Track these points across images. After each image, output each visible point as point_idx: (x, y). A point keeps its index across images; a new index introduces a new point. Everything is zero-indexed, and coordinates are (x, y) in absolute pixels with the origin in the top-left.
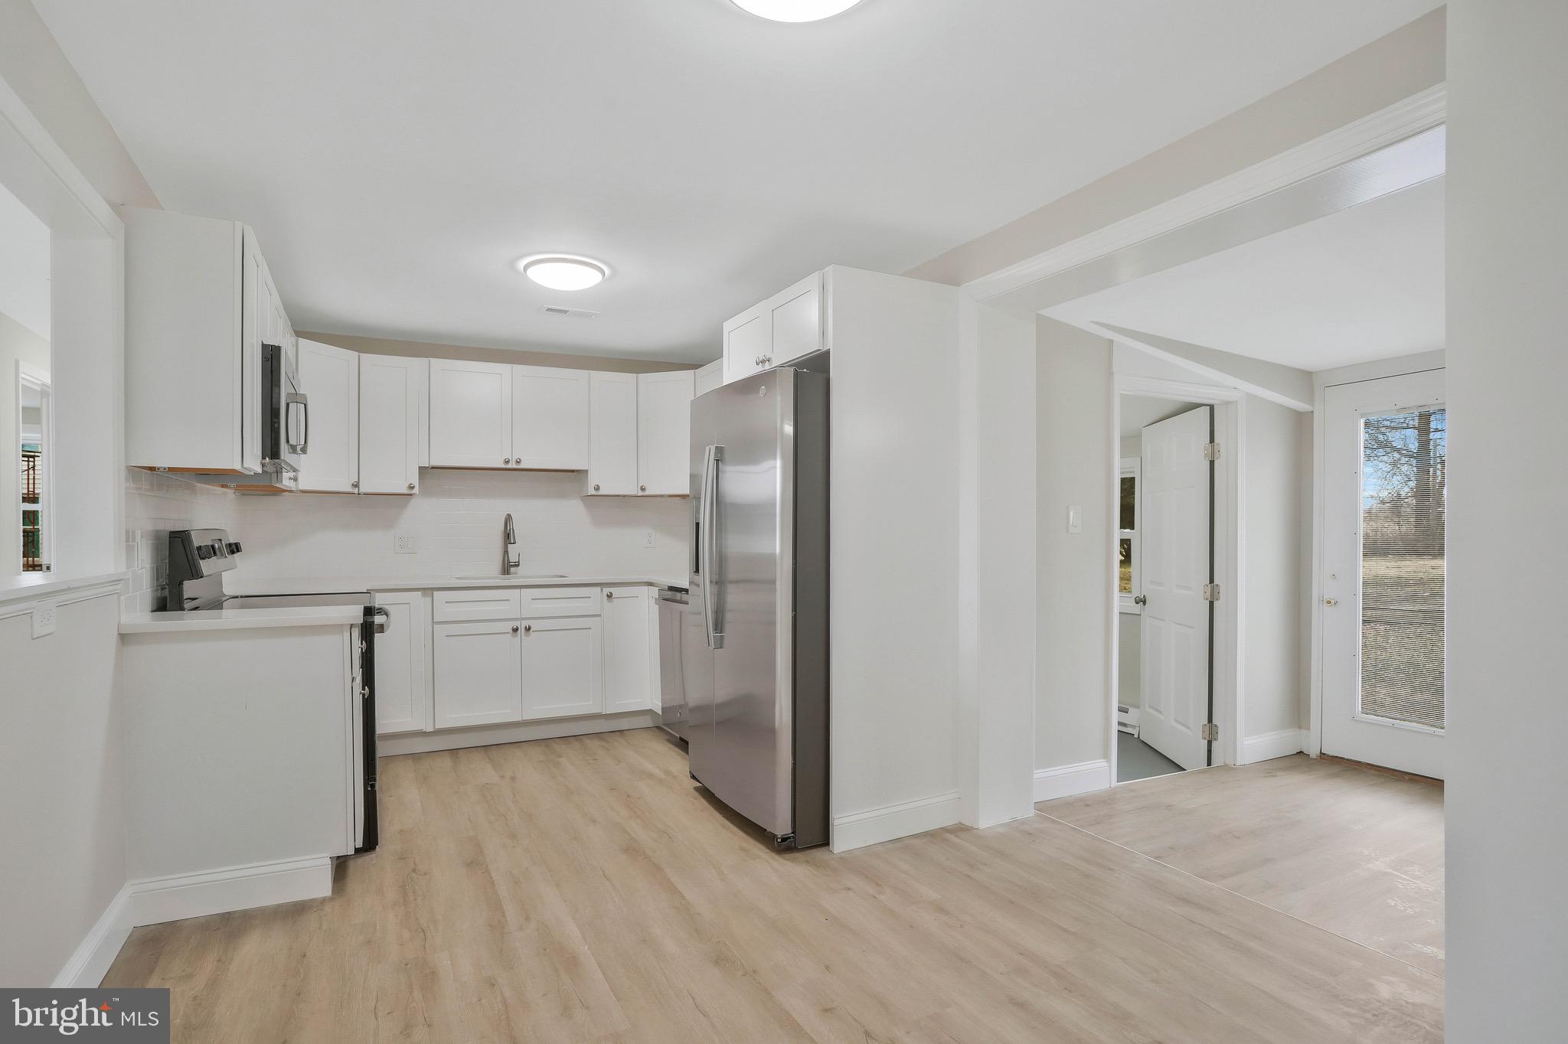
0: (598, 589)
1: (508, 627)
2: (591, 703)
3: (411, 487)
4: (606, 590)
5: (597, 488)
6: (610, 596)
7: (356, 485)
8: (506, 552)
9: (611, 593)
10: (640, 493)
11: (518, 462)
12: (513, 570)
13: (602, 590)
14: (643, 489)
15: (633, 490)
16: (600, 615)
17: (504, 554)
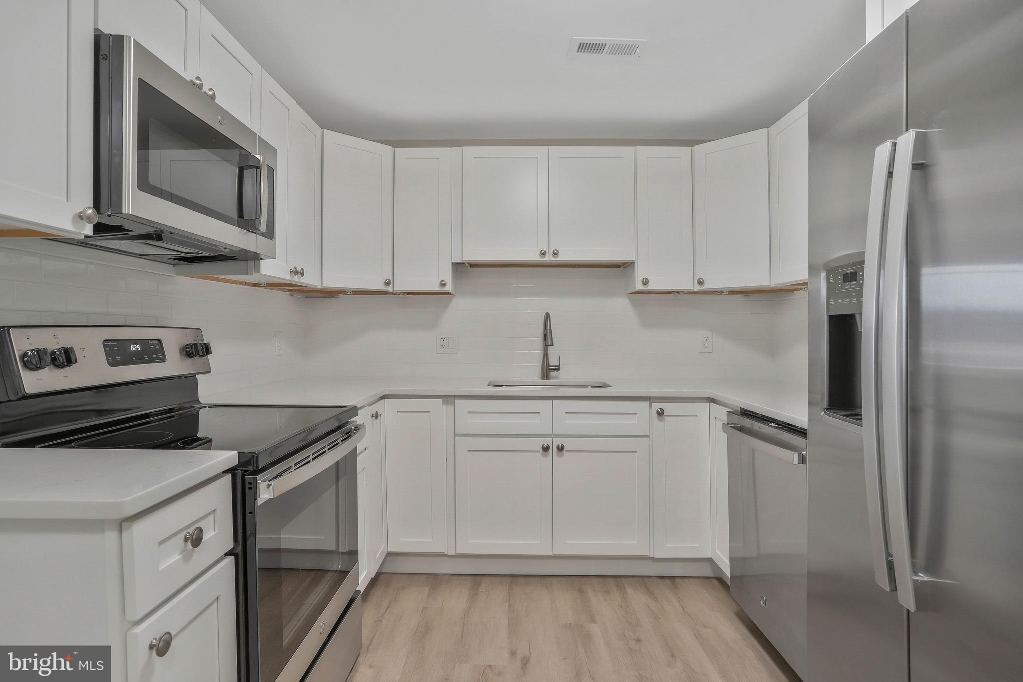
0: (646, 404)
1: (538, 443)
2: (636, 542)
3: (443, 284)
4: (657, 406)
5: (646, 282)
6: (660, 413)
7: (388, 283)
8: (546, 355)
9: (662, 410)
10: (697, 288)
11: (555, 254)
12: (553, 373)
13: (651, 405)
14: (701, 283)
15: (688, 284)
16: (648, 436)
17: (544, 358)
